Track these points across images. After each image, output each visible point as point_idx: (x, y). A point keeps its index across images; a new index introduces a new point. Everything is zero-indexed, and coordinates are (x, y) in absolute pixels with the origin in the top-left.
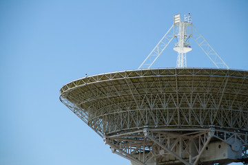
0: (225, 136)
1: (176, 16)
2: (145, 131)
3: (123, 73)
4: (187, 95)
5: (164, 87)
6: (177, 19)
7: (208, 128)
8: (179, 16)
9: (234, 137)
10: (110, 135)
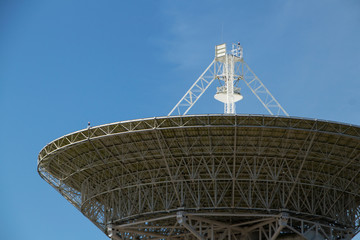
0: (302, 227)
1: (219, 47)
2: (179, 215)
3: (151, 122)
4: (248, 159)
5: (213, 145)
6: (221, 50)
7: (278, 213)
8: (224, 46)
9: (315, 229)
10: (118, 223)
